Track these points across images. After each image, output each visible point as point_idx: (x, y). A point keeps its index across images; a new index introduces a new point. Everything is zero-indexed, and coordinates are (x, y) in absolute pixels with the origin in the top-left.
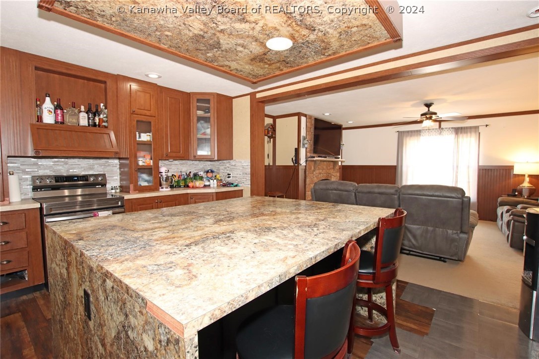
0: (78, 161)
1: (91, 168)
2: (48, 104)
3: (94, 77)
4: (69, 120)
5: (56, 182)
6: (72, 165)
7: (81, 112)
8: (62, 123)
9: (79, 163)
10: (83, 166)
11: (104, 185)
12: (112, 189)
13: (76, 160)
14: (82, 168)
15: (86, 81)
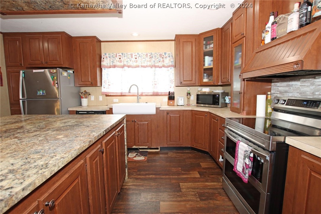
2: (270, 23)
4: (279, 31)
5: (287, 104)
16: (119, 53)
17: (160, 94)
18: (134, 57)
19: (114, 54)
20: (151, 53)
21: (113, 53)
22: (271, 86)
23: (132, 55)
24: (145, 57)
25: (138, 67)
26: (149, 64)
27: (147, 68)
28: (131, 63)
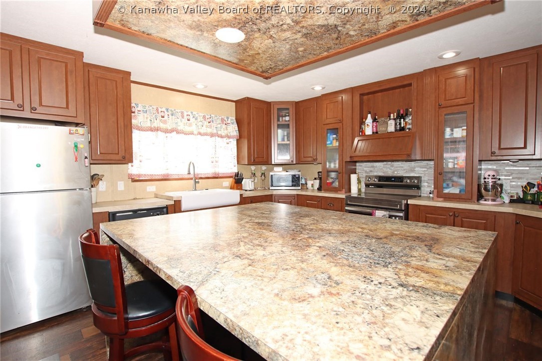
0: (402, 164)
1: (413, 170)
2: (369, 120)
3: (400, 84)
4: (381, 129)
5: (379, 181)
6: (397, 167)
7: (390, 119)
8: (377, 133)
9: (402, 166)
10: (405, 168)
11: (418, 187)
12: (430, 193)
13: (399, 163)
14: (404, 170)
15: (401, 89)
16: (161, 108)
17: (220, 175)
18: (186, 117)
19: (153, 108)
20: (210, 115)
21: (151, 106)
22: (356, 166)
23: (182, 113)
24: (202, 119)
25: (192, 133)
26: (209, 131)
27: (206, 137)
28: (181, 127)
